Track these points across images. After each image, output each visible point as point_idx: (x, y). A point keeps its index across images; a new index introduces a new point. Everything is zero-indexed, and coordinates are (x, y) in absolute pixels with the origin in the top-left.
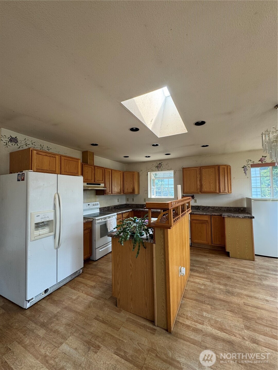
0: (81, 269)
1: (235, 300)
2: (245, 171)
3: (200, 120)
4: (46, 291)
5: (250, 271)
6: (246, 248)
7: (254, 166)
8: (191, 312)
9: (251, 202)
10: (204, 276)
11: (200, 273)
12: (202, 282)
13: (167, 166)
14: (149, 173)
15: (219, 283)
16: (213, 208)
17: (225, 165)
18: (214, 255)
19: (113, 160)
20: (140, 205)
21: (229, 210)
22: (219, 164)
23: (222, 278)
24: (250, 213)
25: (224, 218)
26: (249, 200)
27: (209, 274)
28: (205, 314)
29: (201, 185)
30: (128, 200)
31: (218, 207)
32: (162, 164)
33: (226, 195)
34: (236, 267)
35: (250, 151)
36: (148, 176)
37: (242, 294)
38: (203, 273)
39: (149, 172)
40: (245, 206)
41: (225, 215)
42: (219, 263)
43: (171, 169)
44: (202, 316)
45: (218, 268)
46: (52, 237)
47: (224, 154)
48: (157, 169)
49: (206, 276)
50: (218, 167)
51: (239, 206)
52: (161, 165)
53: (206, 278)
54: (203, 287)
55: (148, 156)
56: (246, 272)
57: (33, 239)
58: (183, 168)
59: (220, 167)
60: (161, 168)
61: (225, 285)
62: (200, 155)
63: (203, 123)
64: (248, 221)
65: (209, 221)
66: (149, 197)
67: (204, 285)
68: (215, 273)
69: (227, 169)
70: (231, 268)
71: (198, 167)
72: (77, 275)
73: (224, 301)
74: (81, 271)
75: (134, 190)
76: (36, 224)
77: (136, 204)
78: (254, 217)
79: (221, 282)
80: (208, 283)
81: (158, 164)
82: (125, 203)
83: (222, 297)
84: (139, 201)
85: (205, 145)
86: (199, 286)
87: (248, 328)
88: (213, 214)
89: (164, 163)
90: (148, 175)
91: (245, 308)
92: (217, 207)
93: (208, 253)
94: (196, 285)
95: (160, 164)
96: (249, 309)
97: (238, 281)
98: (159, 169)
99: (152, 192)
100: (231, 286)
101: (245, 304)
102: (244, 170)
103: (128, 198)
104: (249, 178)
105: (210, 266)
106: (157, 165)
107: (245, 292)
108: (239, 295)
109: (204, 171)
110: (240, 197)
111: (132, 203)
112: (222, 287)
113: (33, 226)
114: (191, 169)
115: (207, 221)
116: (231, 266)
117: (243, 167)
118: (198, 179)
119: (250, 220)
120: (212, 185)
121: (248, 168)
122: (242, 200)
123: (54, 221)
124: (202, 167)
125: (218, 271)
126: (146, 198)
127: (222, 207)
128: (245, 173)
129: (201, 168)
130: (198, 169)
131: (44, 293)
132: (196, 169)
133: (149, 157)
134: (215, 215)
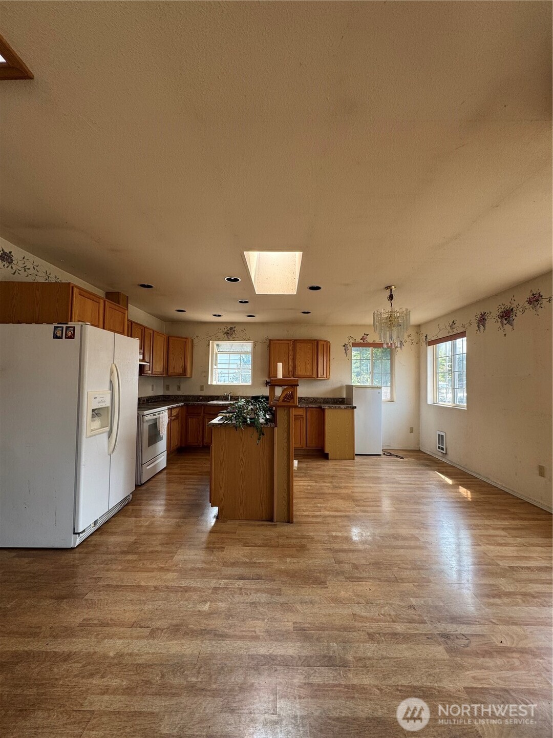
0: (131, 493)
1: (344, 491)
2: (346, 351)
3: (316, 285)
4: (95, 523)
5: (352, 468)
6: (347, 446)
7: (355, 345)
8: (305, 506)
9: (352, 389)
10: (306, 479)
11: (301, 477)
12: (308, 484)
13: (244, 333)
14: (211, 342)
15: (324, 482)
16: (307, 400)
17: (325, 341)
18: (311, 460)
19: (149, 313)
20: (194, 396)
21: (326, 401)
22: (318, 339)
23: (326, 478)
24: (351, 403)
25: (324, 409)
26: (350, 388)
27: (311, 476)
28: (319, 505)
29: (294, 367)
30: (168, 388)
31: (313, 398)
32: (235, 329)
33: (324, 381)
34: (337, 467)
35: (352, 325)
36: (209, 347)
37: (348, 486)
38: (305, 476)
39: (211, 340)
40: (344, 396)
41: (326, 407)
42: (319, 466)
43: (248, 340)
44: (317, 507)
45: (320, 470)
46: (106, 435)
47: (323, 325)
48: (226, 336)
49: (309, 479)
50: (317, 342)
51: (337, 396)
52: (234, 331)
53: (310, 480)
54: (309, 488)
55: (217, 314)
56: (348, 470)
57: (89, 434)
58: (270, 340)
59: (319, 342)
60: (234, 336)
61: (331, 482)
62: (294, 323)
63: (318, 288)
64: (348, 412)
65: (304, 417)
66: (209, 383)
67: (311, 486)
68: (318, 475)
69: (327, 345)
70: (333, 468)
71: (290, 340)
72: (126, 502)
73: (333, 494)
74: (131, 496)
75: (185, 370)
76: (93, 410)
77: (184, 394)
78: (356, 407)
79: (326, 481)
80: (314, 484)
81: (228, 329)
82: (162, 394)
83: (331, 491)
84: (190, 389)
85: (306, 311)
86: (305, 488)
87: (358, 506)
88: (310, 406)
89: (238, 329)
90: (209, 345)
91: (353, 495)
92: (311, 398)
93: (304, 458)
94: (301, 487)
95: (231, 329)
96: (357, 494)
97: (342, 478)
98: (230, 337)
99: (214, 374)
100: (337, 482)
101: (353, 492)
102: (345, 349)
103: (167, 385)
104: (350, 359)
105: (311, 470)
106: (226, 330)
107: (351, 485)
108: (345, 487)
109: (298, 345)
110: (339, 385)
111: (177, 394)
112: (328, 485)
113: (90, 413)
114: (282, 342)
115: (301, 416)
116: (332, 467)
117: (344, 346)
118: (290, 357)
119: (351, 410)
120: (308, 366)
121: (349, 347)
122: (341, 388)
123: (110, 408)
124: (297, 340)
125: (319, 473)
126: (204, 384)
127: (317, 398)
128: (346, 353)
129: (295, 342)
130: (291, 343)
131: (93, 526)
132: (288, 342)
133: (219, 316)
134: (313, 408)
